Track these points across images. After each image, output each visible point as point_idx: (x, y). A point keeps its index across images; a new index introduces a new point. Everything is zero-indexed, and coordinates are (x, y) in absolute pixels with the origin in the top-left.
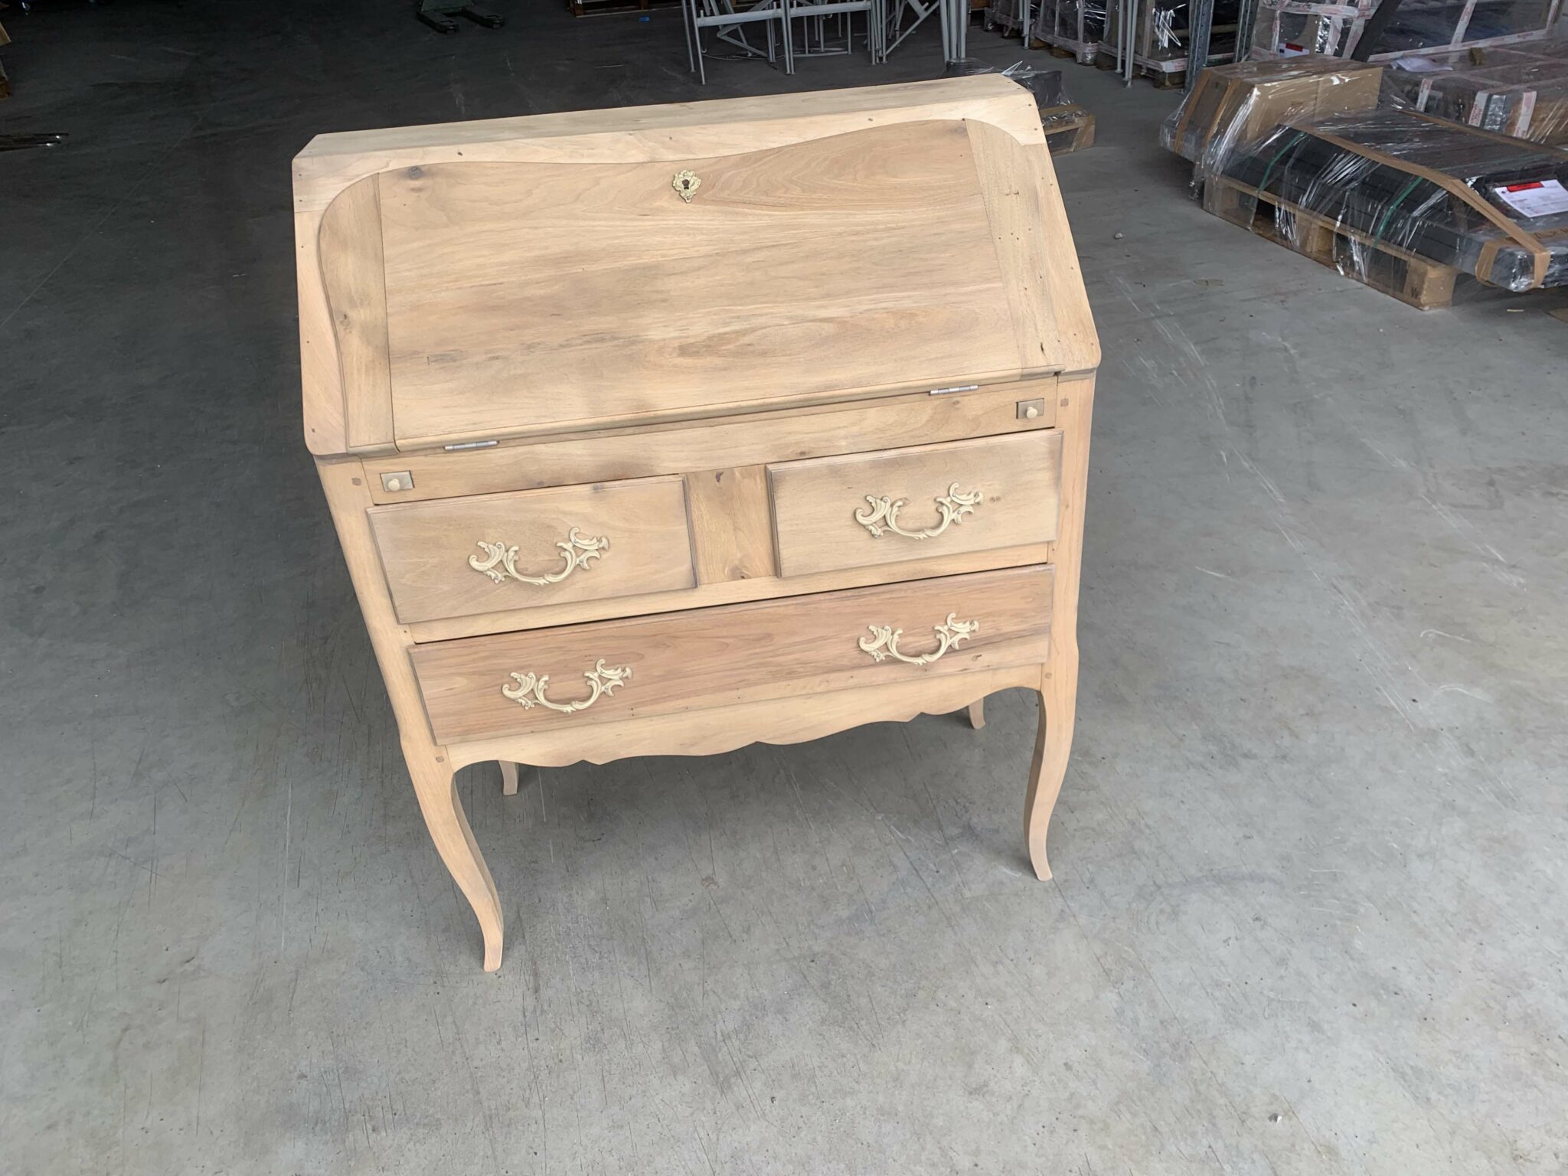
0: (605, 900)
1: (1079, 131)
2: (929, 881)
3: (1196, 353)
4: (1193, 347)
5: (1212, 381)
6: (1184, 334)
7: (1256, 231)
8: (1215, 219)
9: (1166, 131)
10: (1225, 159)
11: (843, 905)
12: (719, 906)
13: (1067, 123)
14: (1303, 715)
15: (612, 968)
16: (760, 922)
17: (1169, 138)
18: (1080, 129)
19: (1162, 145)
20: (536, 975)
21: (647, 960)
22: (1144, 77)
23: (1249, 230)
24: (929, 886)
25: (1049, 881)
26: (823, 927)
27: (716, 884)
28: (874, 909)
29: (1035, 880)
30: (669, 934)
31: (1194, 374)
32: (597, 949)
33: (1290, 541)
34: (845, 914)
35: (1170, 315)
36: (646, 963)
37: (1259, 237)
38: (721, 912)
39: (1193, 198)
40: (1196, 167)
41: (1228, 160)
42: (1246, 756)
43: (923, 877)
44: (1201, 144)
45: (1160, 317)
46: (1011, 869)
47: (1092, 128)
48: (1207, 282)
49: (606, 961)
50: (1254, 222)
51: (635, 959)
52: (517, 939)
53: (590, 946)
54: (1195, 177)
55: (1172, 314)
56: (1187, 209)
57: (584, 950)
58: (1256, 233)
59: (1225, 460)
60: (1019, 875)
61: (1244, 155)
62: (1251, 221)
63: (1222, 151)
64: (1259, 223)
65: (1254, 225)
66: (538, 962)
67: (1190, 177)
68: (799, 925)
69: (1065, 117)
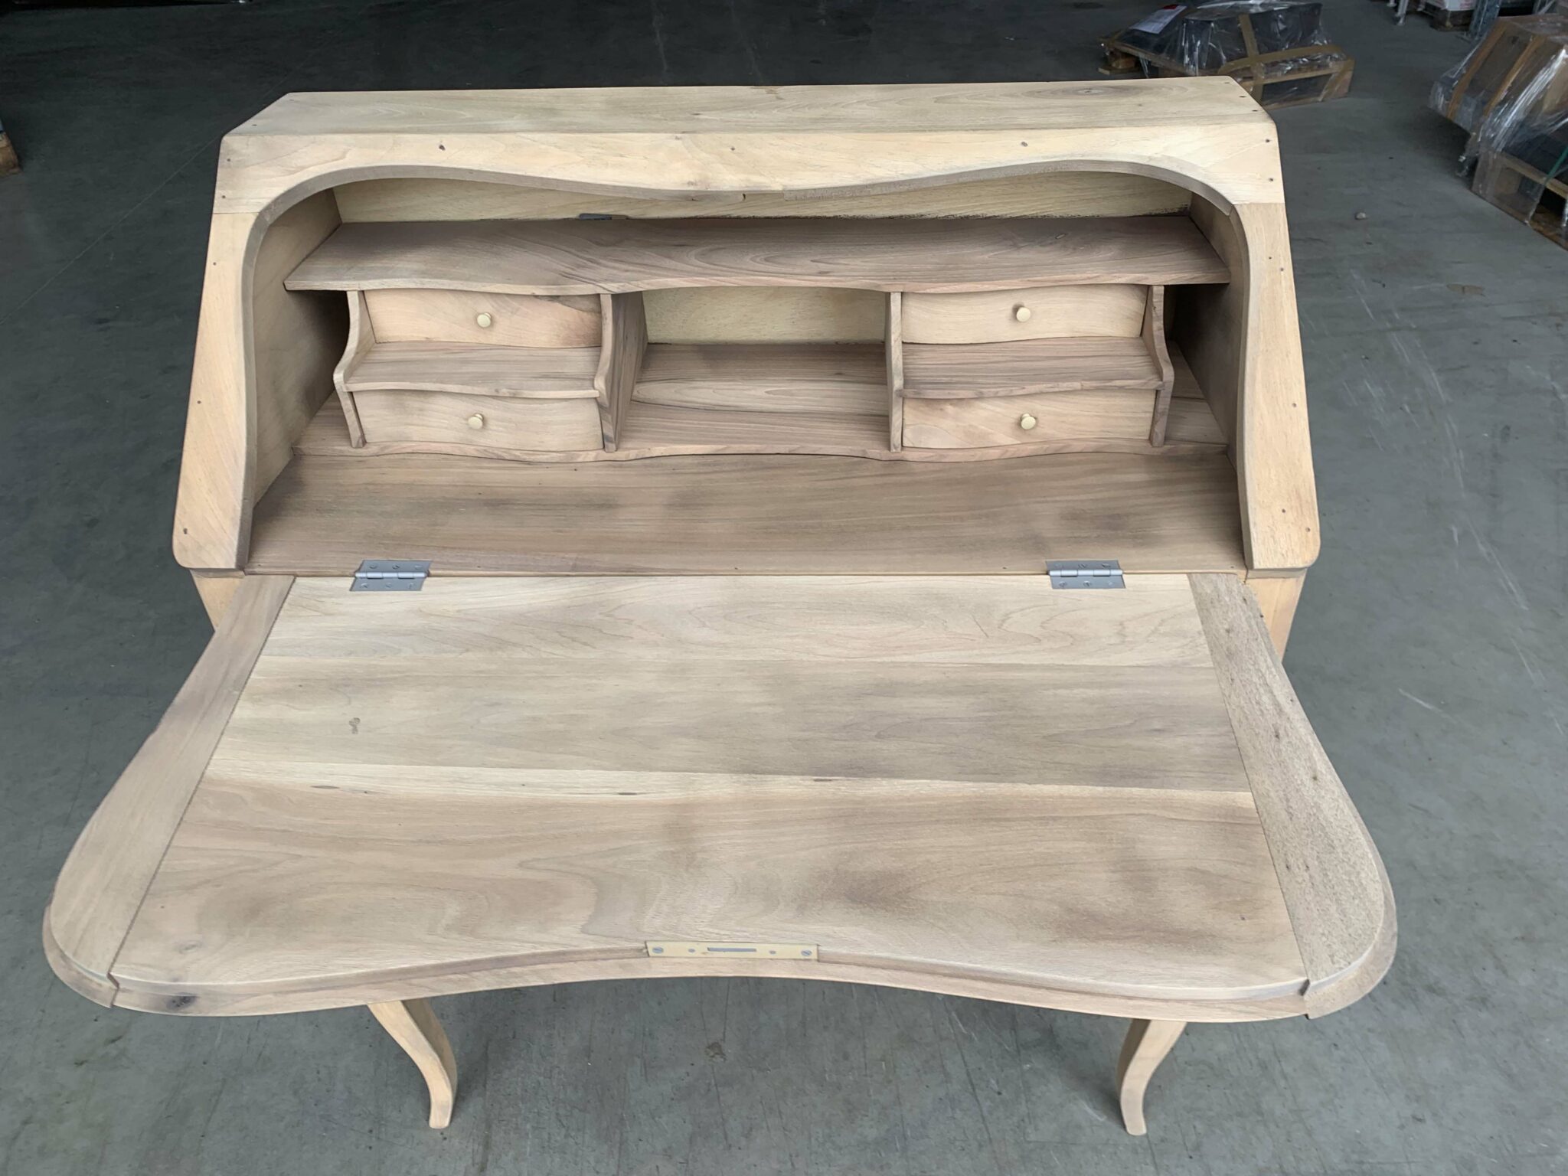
0: (588, 1052)
1: (1332, 78)
2: (986, 1105)
3: (1438, 383)
4: (1434, 374)
5: (1454, 426)
6: (1425, 357)
7: (1535, 227)
8: (1483, 205)
9: (1440, 90)
10: (1510, 133)
11: (872, 1120)
12: (720, 1089)
13: (1320, 67)
14: (1516, 938)
15: (576, 1156)
16: (764, 1125)
17: (1442, 99)
18: (1333, 76)
19: (1431, 107)
20: (487, 1145)
21: (620, 1153)
22: (1422, 14)
23: (1525, 224)
24: (985, 1113)
25: (1142, 1136)
26: (841, 1149)
27: (722, 1054)
28: (909, 1133)
29: (1122, 1131)
30: (653, 1118)
31: (1431, 413)
32: (565, 1122)
33: (1529, 671)
34: (872, 1133)
35: (1410, 329)
36: (617, 1158)
37: (1538, 234)
38: (721, 1098)
39: (1460, 175)
40: (1471, 140)
41: (1514, 136)
42: (1431, 989)
43: (979, 1098)
44: (1482, 108)
45: (1398, 330)
46: (1095, 1108)
47: (1348, 76)
48: (1463, 288)
49: (571, 1141)
50: (1534, 215)
51: (606, 1147)
52: (476, 1088)
53: (557, 1114)
54: (1467, 150)
55: (1414, 326)
56: (1452, 189)
57: (550, 1119)
58: (1535, 230)
59: (1456, 539)
60: (1103, 1119)
61: (1534, 131)
62: (1531, 214)
63: (1508, 122)
64: (1540, 216)
65: (1533, 218)
66: (494, 1127)
67: (1462, 151)
68: (813, 1139)
69: (1318, 59)
